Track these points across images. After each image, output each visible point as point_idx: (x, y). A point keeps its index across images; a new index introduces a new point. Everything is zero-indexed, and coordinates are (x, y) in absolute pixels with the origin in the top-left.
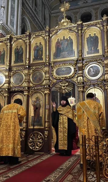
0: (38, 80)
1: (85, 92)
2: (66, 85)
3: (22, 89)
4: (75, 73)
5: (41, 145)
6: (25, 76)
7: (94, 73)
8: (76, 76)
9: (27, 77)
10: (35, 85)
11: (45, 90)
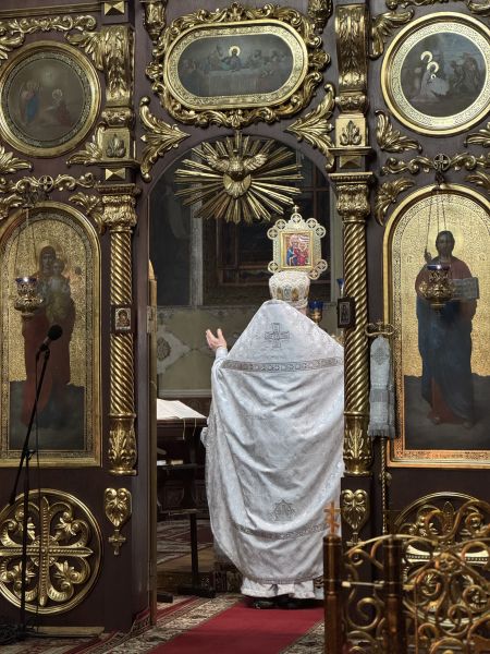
0: (52, 120)
5: (79, 576)
8: (324, 107)
10: (29, 159)
11: (105, 199)
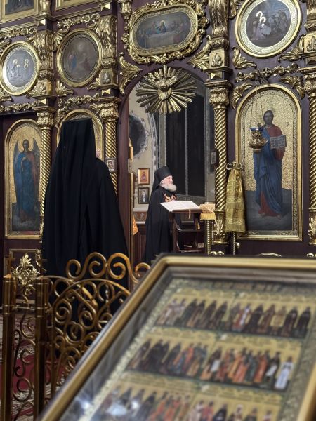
0: (82, 68)
1: (236, 107)
2: (170, 83)
3: (31, 104)
4: (204, 36)
6: (40, 58)
7: (268, 31)
8: (206, 47)
9: (44, 59)
10: (72, 88)
11: (101, 105)
